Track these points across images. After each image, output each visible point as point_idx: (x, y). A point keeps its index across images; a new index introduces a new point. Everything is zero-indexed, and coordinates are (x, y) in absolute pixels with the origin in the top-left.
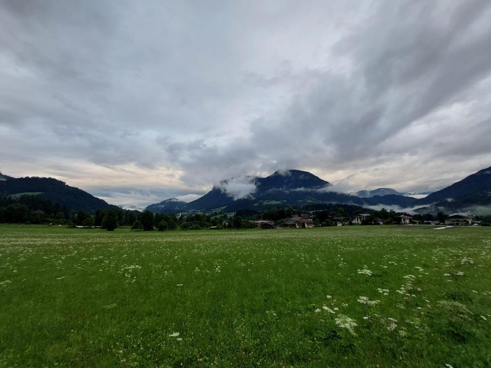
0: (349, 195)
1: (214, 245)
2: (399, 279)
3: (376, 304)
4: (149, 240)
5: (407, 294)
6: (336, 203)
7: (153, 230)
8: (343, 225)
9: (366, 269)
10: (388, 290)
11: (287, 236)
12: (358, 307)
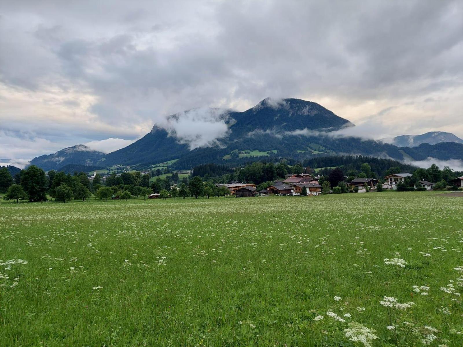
0: (380, 142)
1: (155, 224)
2: (447, 272)
3: (408, 307)
4: (40, 217)
5: (457, 294)
6: (358, 156)
7: (45, 200)
8: (367, 191)
9: (398, 258)
10: (428, 288)
11: (276, 209)
12: (381, 313)
